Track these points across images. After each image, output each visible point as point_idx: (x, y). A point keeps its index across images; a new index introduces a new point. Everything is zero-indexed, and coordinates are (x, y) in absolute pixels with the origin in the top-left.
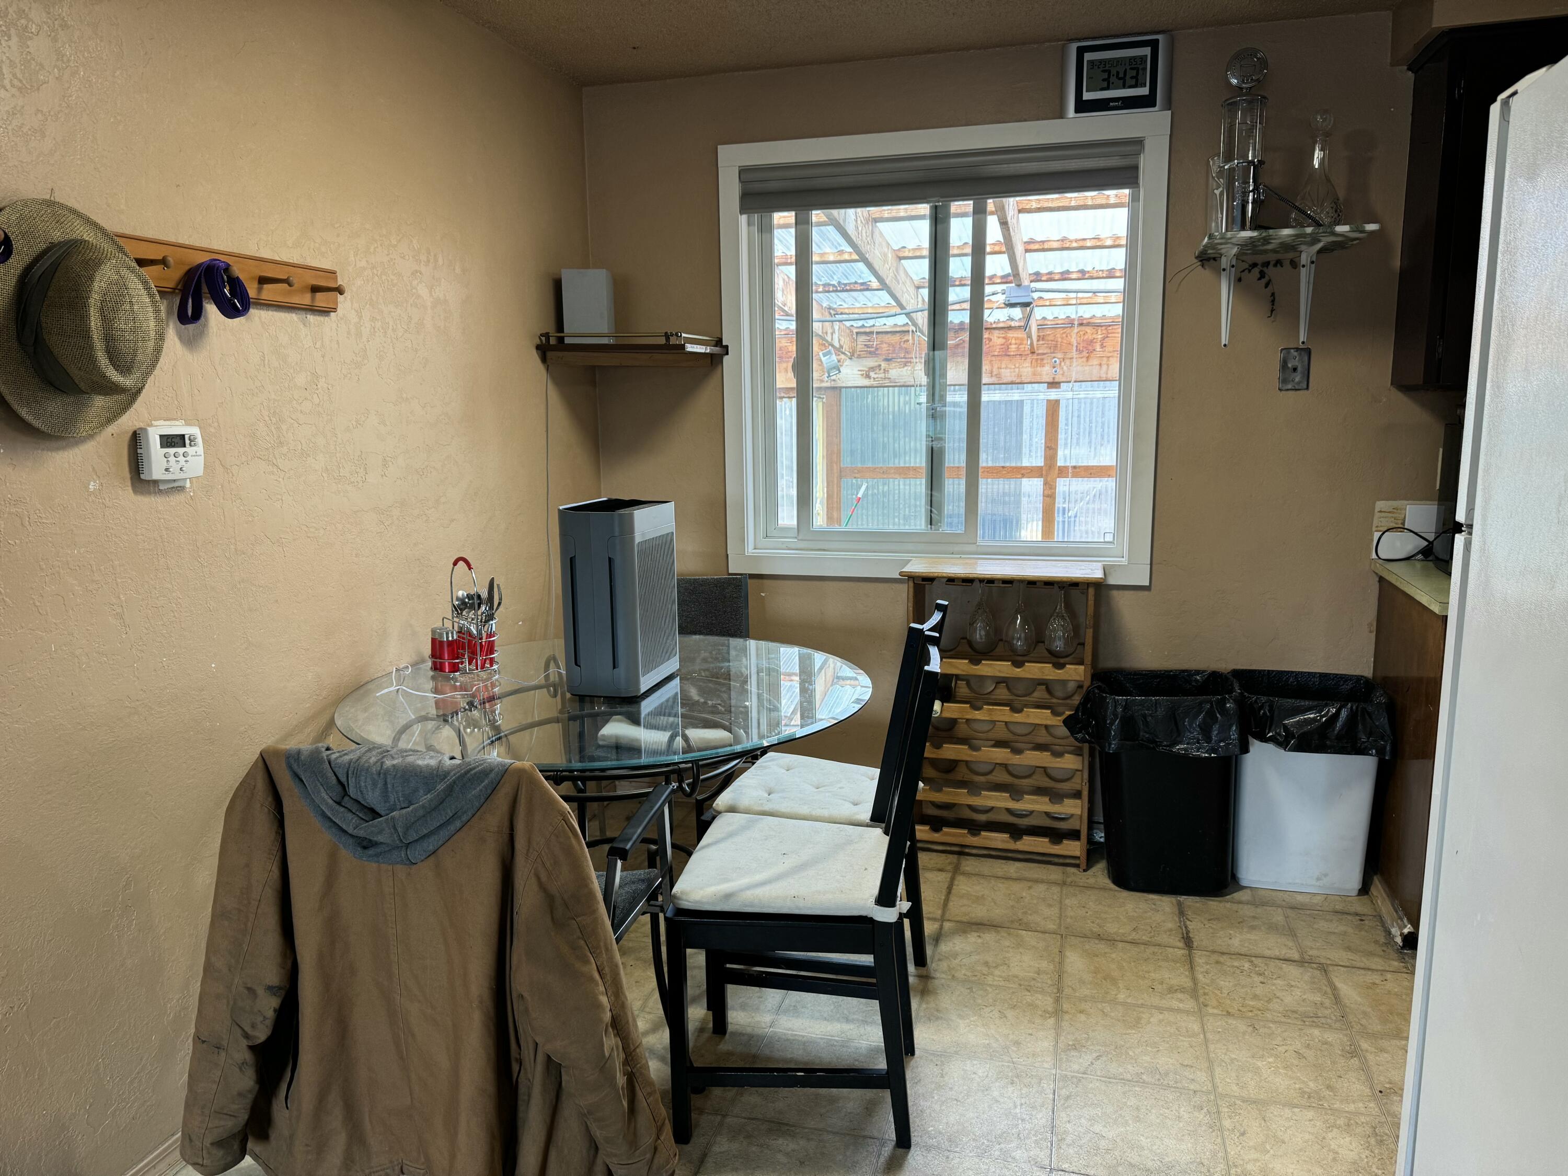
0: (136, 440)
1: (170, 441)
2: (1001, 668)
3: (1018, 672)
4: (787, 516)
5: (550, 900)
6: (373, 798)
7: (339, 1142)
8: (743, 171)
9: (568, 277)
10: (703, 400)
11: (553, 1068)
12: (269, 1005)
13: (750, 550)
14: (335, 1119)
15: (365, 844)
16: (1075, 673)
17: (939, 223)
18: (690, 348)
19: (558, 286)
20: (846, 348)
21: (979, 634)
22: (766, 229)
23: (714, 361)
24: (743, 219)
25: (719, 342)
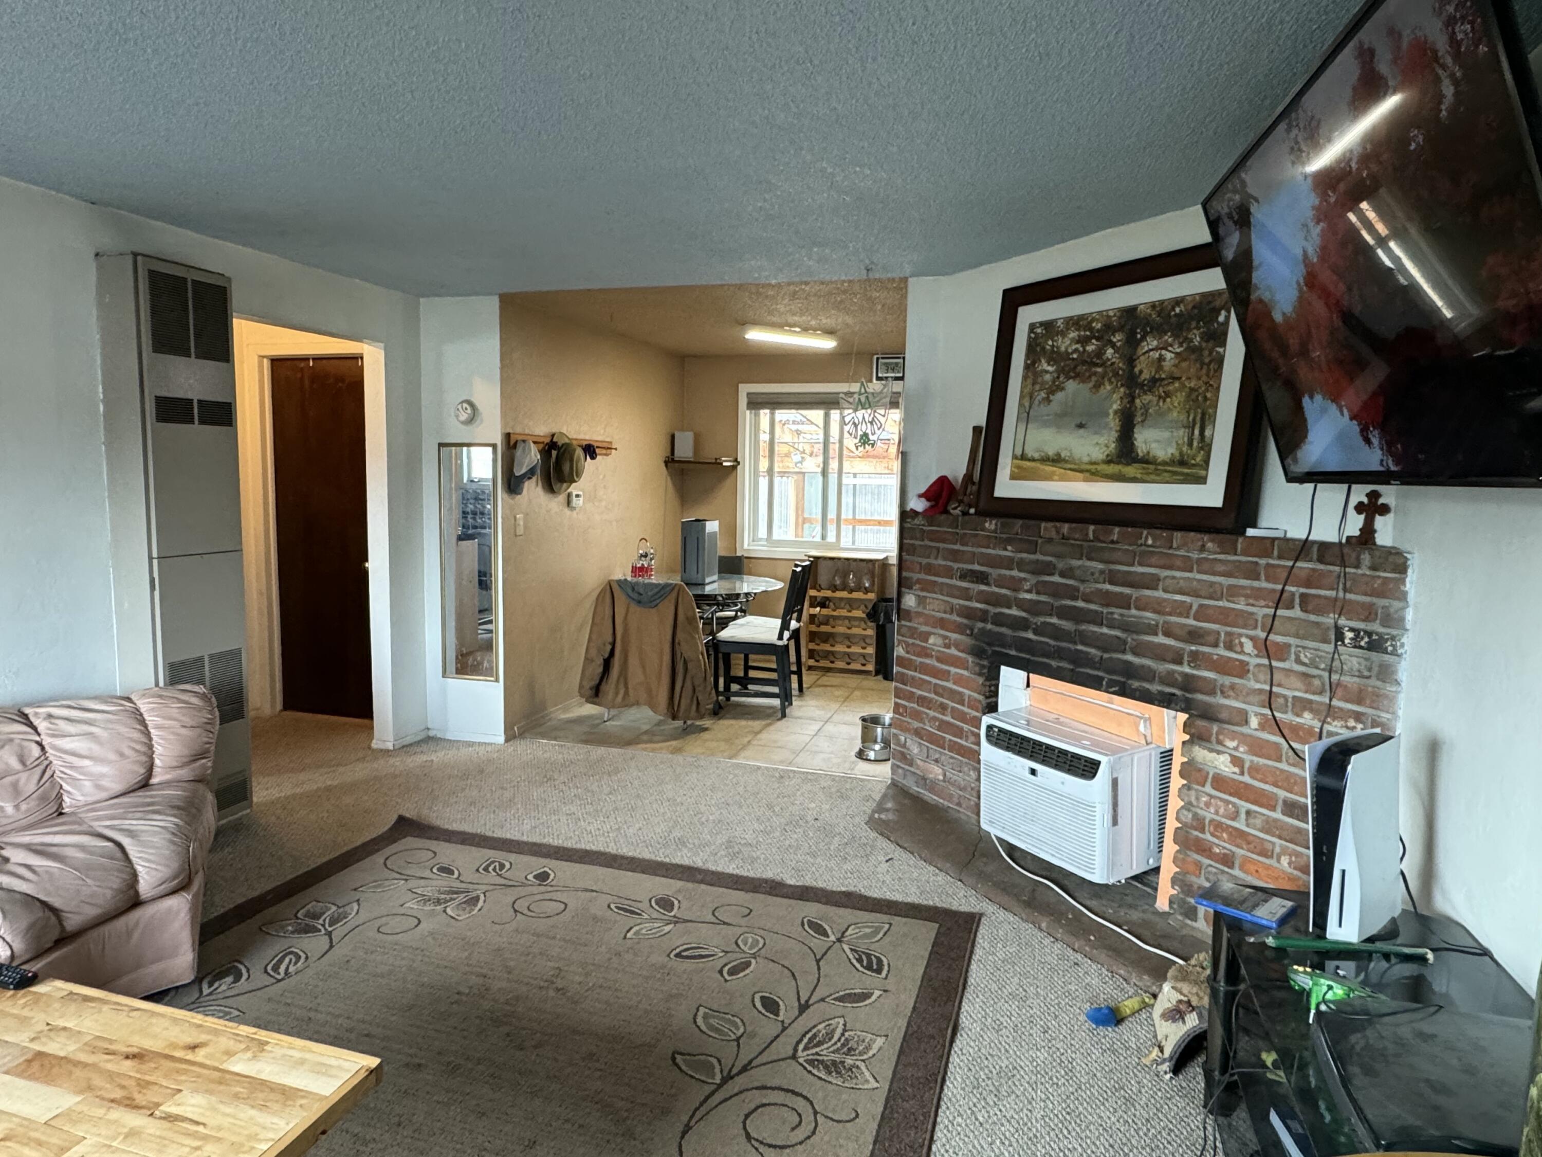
0: (569, 495)
1: (577, 496)
2: (844, 594)
3: (850, 596)
4: (762, 532)
5: (687, 618)
6: (641, 591)
7: (622, 692)
8: (748, 394)
9: (677, 434)
10: (728, 482)
11: (685, 663)
12: (609, 648)
13: (746, 546)
14: (622, 686)
15: (639, 602)
16: (872, 596)
17: (827, 417)
18: (725, 464)
19: (673, 437)
20: (807, 451)
21: (838, 582)
22: (757, 416)
23: (734, 468)
24: (748, 412)
25: (736, 460)
